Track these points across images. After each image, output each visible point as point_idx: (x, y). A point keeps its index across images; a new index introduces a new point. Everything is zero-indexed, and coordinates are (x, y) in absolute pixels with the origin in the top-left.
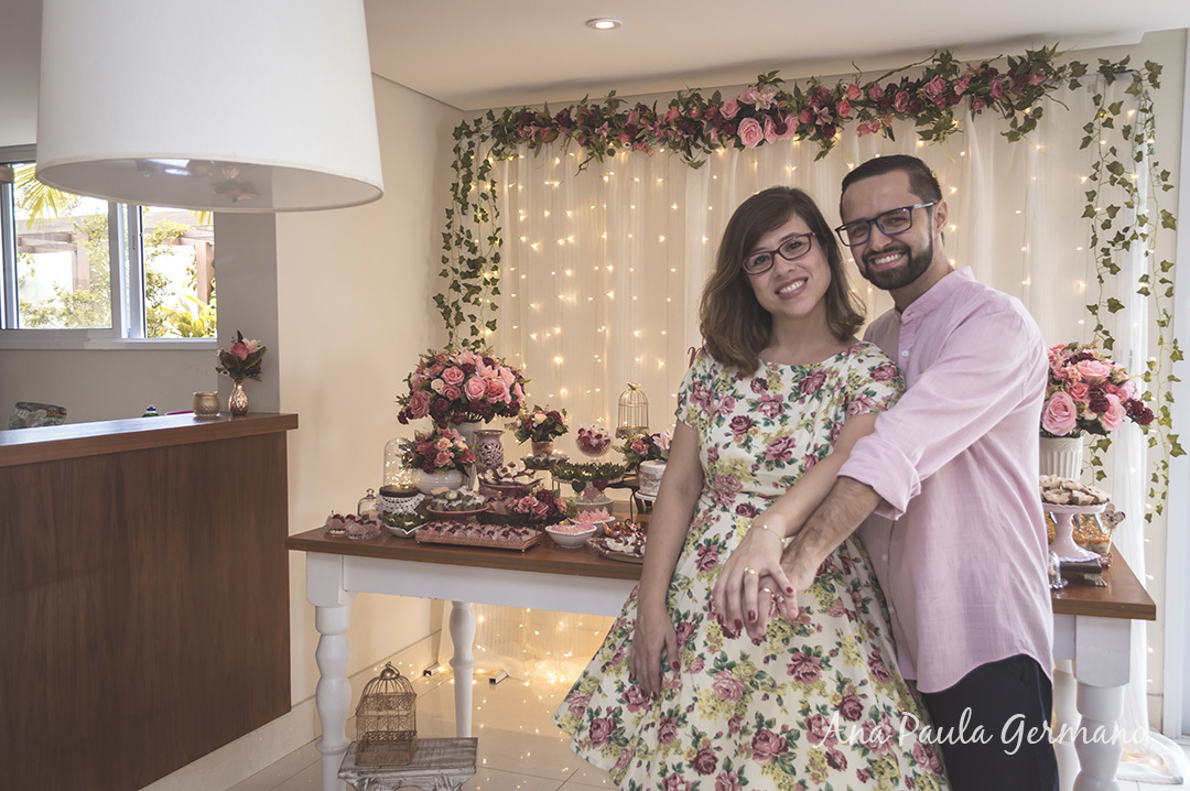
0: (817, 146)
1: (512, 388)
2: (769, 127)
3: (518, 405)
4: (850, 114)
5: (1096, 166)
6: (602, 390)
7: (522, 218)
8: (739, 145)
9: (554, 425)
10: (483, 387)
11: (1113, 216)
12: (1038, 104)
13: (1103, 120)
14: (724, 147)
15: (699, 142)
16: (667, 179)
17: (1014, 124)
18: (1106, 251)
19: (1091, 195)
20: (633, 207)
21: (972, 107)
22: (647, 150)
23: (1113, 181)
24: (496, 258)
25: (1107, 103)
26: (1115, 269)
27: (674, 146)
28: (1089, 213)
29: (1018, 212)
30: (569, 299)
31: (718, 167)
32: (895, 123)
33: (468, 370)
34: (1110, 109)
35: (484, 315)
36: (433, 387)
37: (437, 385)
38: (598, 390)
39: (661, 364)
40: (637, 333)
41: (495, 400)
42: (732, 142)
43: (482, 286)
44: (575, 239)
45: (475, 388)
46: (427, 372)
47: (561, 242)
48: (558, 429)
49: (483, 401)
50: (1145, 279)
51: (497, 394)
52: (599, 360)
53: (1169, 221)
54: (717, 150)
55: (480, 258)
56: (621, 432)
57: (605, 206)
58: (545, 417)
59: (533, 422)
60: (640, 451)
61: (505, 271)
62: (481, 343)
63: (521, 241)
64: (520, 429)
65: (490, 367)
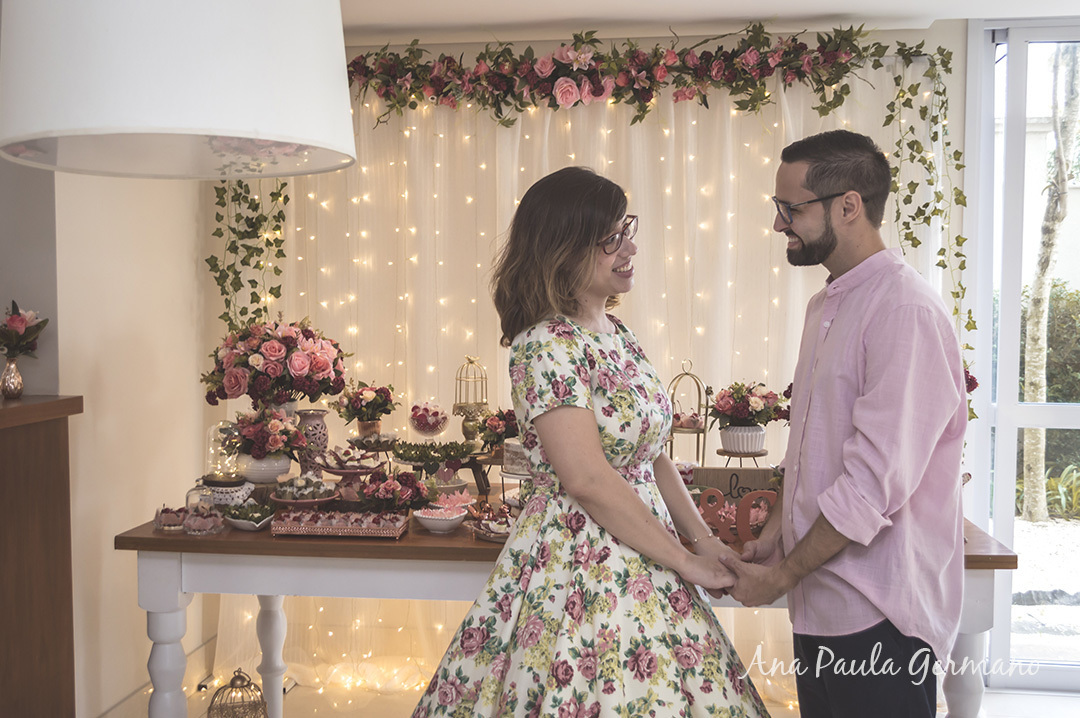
0: (633, 110)
1: (335, 363)
2: (587, 88)
3: (343, 383)
4: (666, 80)
5: (898, 144)
6: (405, 363)
8: (554, 105)
9: (383, 402)
10: (308, 363)
11: (913, 192)
12: (844, 81)
13: (902, 100)
14: (536, 105)
15: (509, 98)
16: (474, 136)
17: (823, 99)
18: (907, 225)
20: (438, 165)
21: (784, 80)
22: (454, 105)
23: (912, 158)
24: (280, 217)
25: (906, 84)
26: (916, 242)
27: (483, 101)
30: (365, 263)
31: (529, 126)
32: (711, 92)
33: (289, 343)
34: (909, 89)
35: (267, 280)
36: (250, 363)
37: (255, 360)
38: (400, 363)
39: (469, 334)
40: (442, 301)
41: (320, 376)
42: (546, 101)
43: (264, 248)
44: (371, 197)
45: (299, 364)
46: (241, 347)
47: (355, 200)
48: (389, 407)
49: (309, 377)
50: (942, 252)
51: (323, 370)
52: (400, 331)
53: (961, 198)
54: (529, 109)
55: (261, 215)
56: (459, 409)
57: (405, 163)
58: (374, 394)
59: (362, 400)
60: (496, 428)
61: (290, 231)
62: (263, 312)
63: (308, 198)
64: (347, 407)
65: (311, 340)
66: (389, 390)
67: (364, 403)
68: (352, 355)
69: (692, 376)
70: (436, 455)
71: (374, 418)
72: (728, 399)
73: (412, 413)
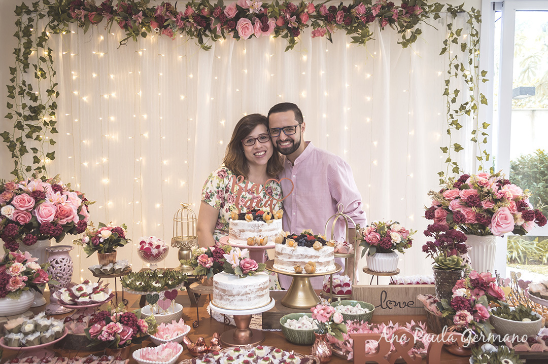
0: (286, 42)
1: (79, 209)
2: (258, 25)
3: (85, 224)
4: (307, 23)
5: (450, 66)
7: (74, 78)
8: (237, 36)
9: (118, 238)
10: (54, 211)
11: (456, 96)
12: (418, 26)
13: (452, 39)
14: (225, 38)
15: (208, 32)
16: (185, 56)
17: (404, 37)
18: (452, 116)
19: (447, 82)
20: (161, 74)
21: (380, 25)
22: (171, 35)
24: (54, 106)
25: (454, 29)
26: (459, 126)
27: (190, 33)
28: (446, 93)
29: (405, 91)
30: (113, 137)
31: (220, 50)
32: (335, 31)
33: (38, 196)
34: (456, 32)
35: (44, 148)
37: (8, 211)
39: (183, 183)
40: (165, 162)
41: (64, 221)
42: (232, 34)
43: (43, 126)
44: (117, 95)
45: (46, 213)
47: (106, 96)
48: (122, 241)
49: (54, 223)
50: (474, 132)
51: (68, 217)
52: (137, 181)
53: (484, 100)
54: (219, 40)
55: (40, 105)
56: (176, 242)
57: (139, 72)
58: (111, 233)
59: (100, 237)
60: (205, 264)
61: (61, 116)
62: (42, 169)
63: (74, 95)
64: (88, 244)
65: (59, 192)
66: (123, 229)
67: (101, 240)
68: (94, 203)
69: (343, 216)
70: (157, 285)
71: (111, 250)
72: (375, 234)
73: (140, 246)
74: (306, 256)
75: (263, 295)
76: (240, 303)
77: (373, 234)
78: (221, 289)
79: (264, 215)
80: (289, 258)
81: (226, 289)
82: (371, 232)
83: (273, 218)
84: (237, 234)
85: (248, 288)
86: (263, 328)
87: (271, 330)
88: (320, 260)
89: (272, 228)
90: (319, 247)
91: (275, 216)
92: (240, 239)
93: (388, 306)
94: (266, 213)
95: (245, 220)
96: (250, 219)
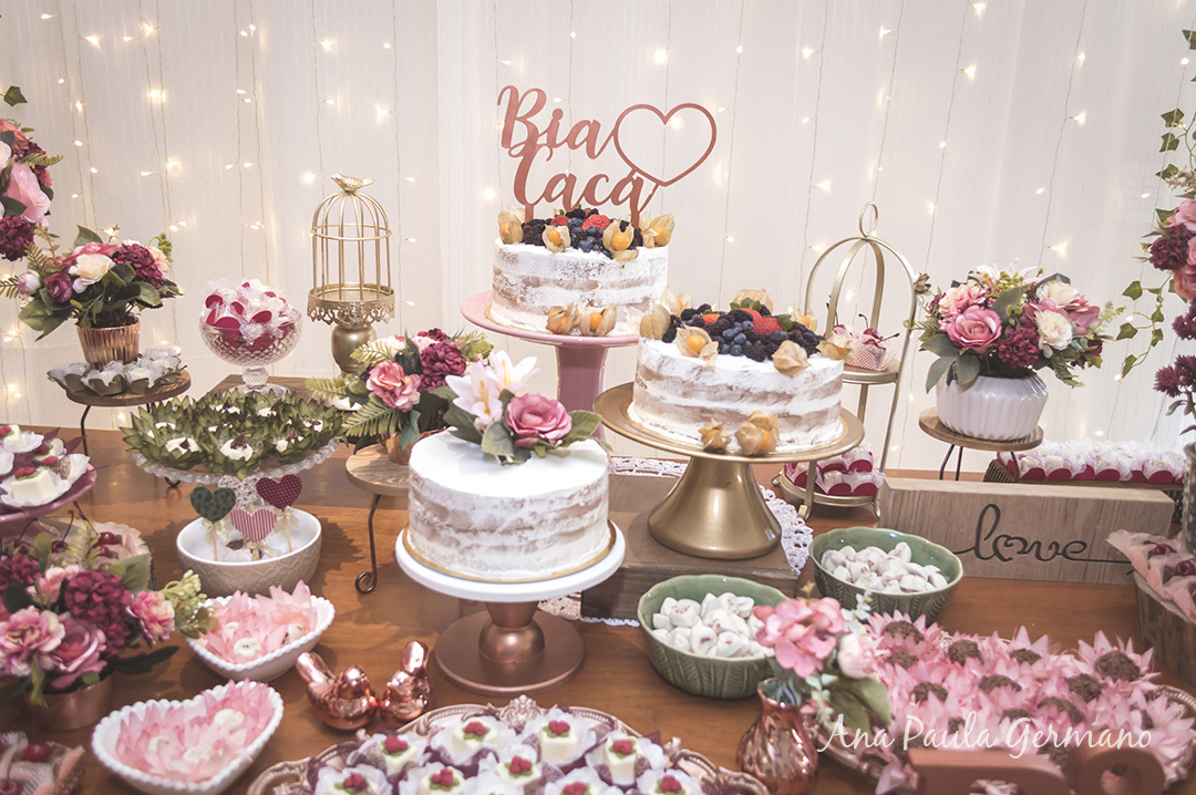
9: (135, 281)
52: (248, 101)
56: (321, 306)
58: (110, 263)
59: (76, 277)
60: (394, 395)
66: (155, 252)
67: (79, 286)
69: (874, 244)
71: (118, 320)
72: (981, 312)
73: (205, 312)
74: (746, 394)
75: (581, 531)
76: (496, 558)
77: (975, 312)
78: (432, 503)
79: (608, 233)
80: (685, 395)
81: (449, 505)
82: (967, 305)
83: (638, 241)
84: (517, 292)
85: (527, 509)
86: (584, 613)
87: (610, 622)
88: (794, 408)
89: (634, 277)
90: (796, 364)
91: (645, 237)
92: (524, 309)
93: (997, 553)
94: (616, 224)
95: (542, 244)
96: (560, 244)
